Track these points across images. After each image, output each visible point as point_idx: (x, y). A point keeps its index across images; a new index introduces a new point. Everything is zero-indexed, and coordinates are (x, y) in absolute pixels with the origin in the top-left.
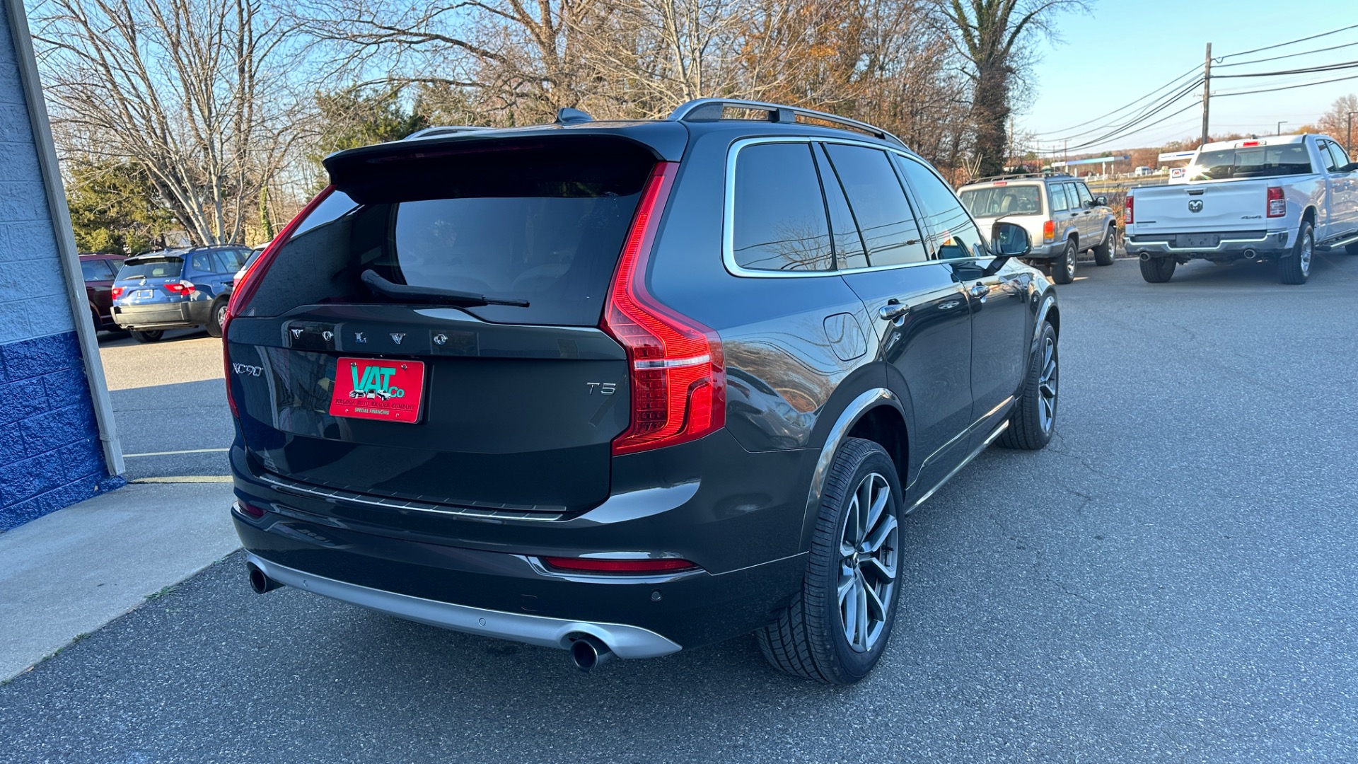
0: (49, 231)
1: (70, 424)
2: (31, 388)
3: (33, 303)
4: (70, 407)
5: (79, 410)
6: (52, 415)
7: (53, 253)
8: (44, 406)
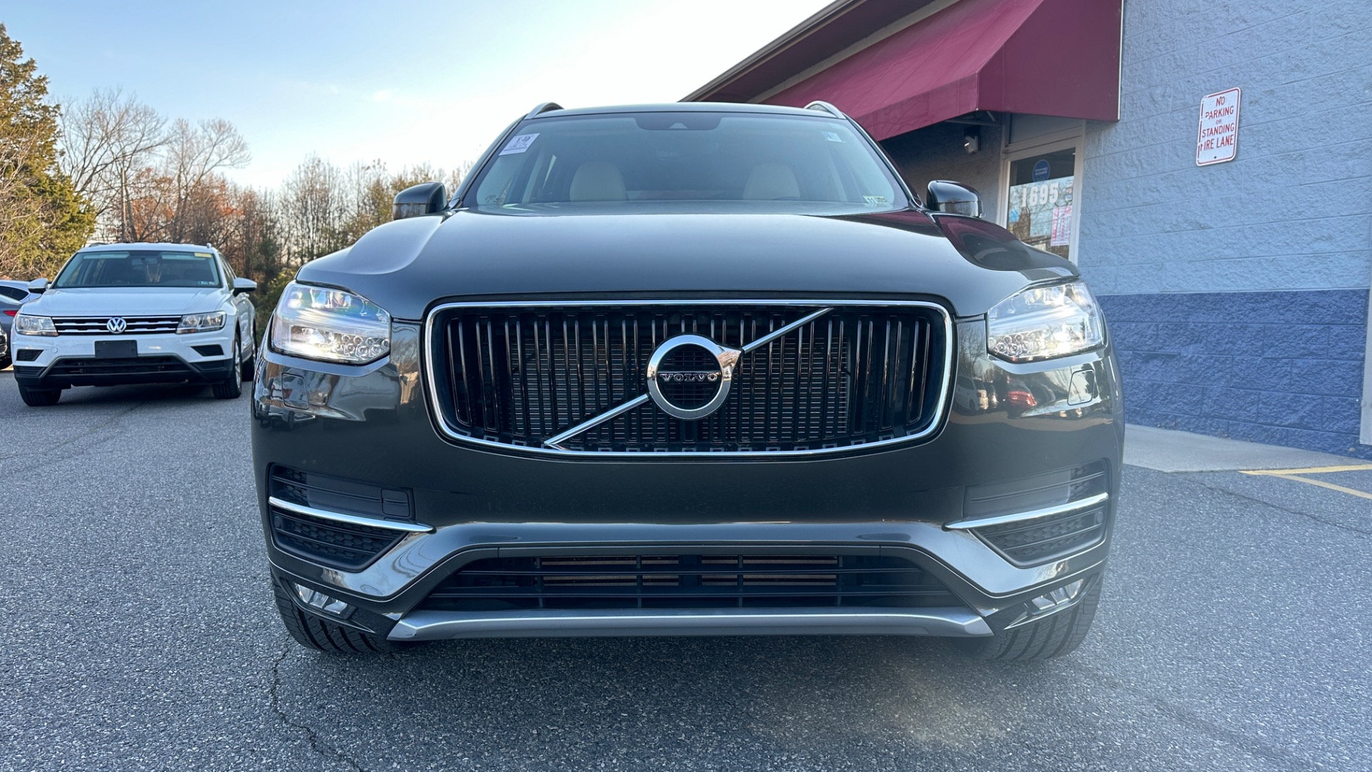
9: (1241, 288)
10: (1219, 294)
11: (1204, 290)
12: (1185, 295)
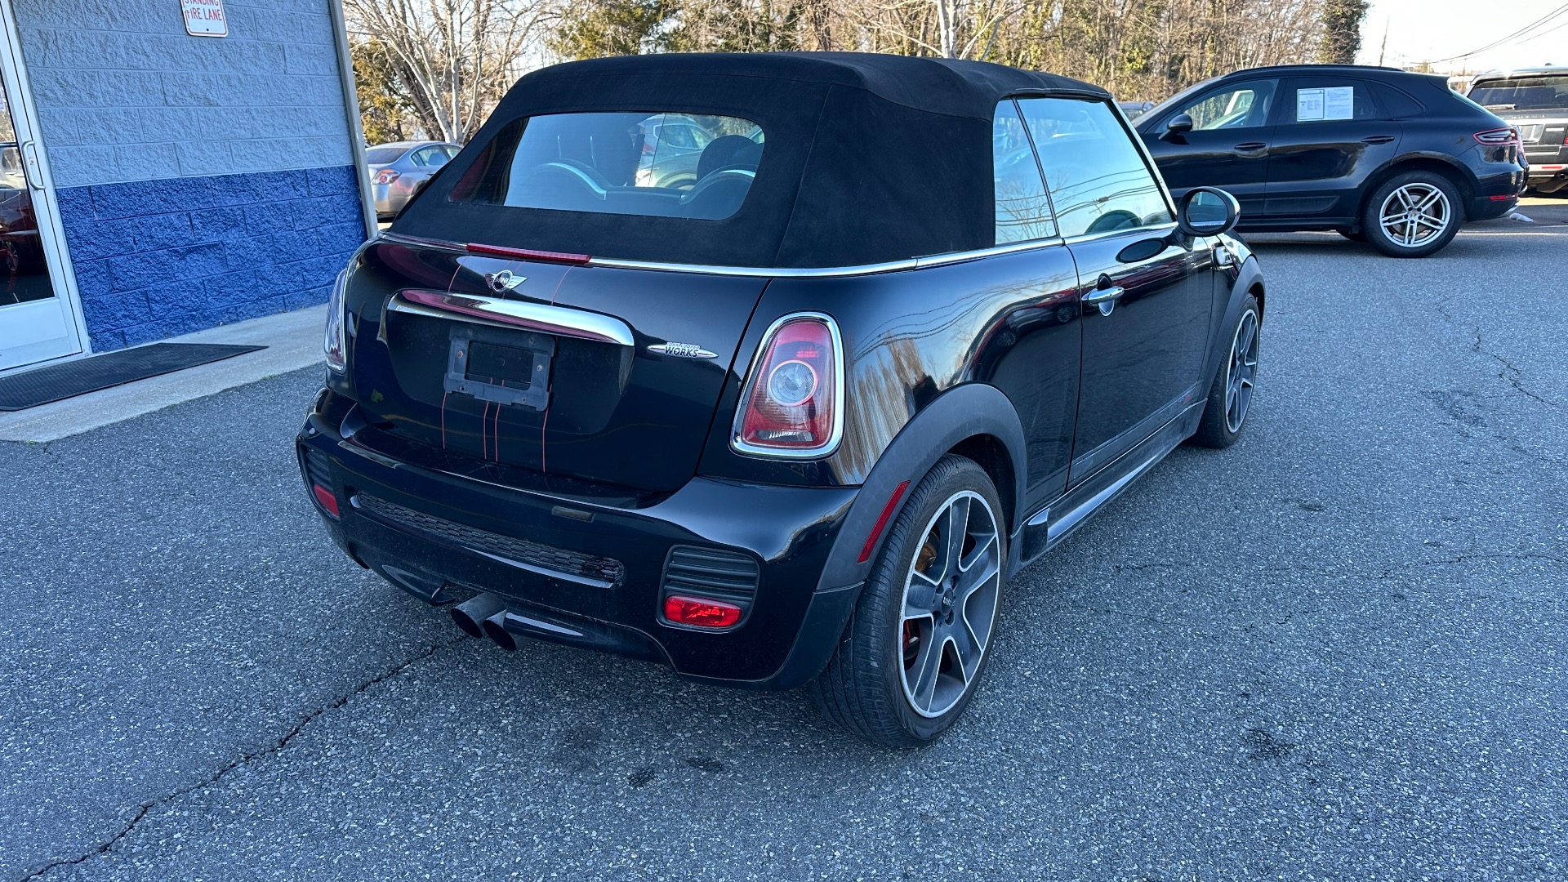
0: (339, 86)
1: (350, 237)
2: (325, 204)
3: (327, 140)
4: (350, 223)
5: (356, 227)
6: (337, 227)
7: (341, 103)
8: (332, 219)
9: (262, 168)
10: (243, 175)
11: (228, 172)
12: (212, 178)
